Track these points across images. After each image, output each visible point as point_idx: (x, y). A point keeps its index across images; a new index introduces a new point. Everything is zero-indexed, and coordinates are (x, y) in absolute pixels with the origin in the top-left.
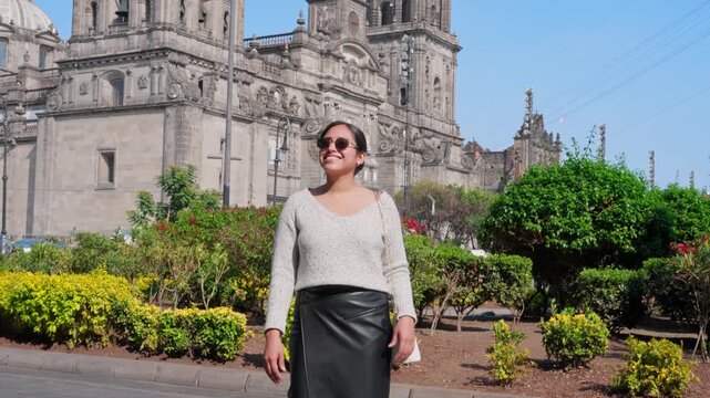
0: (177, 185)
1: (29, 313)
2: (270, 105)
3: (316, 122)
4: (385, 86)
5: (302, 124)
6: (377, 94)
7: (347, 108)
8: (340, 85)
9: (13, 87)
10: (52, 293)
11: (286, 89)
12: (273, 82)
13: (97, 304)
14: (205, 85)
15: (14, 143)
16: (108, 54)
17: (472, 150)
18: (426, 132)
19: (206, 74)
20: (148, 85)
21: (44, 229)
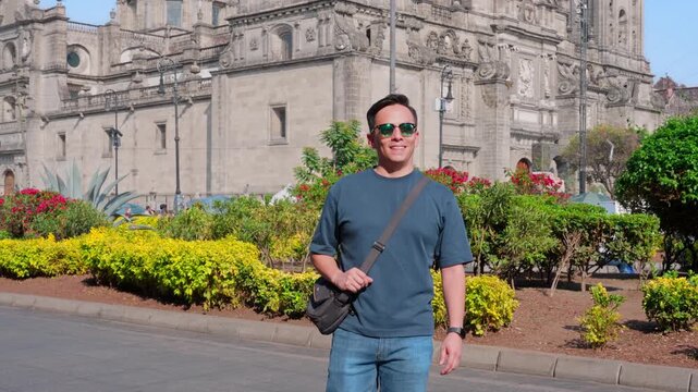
0: (342, 141)
1: (169, 277)
2: (441, 51)
3: (489, 66)
4: (563, 23)
5: (475, 69)
6: (555, 32)
7: (523, 49)
8: (515, 25)
9: (189, 46)
10: (187, 259)
11: (458, 33)
12: (443, 26)
13: (226, 268)
14: (373, 34)
15: (191, 102)
16: (277, 7)
17: (665, 86)
18: (610, 70)
19: (373, 23)
20: (317, 38)
21: (222, 186)
